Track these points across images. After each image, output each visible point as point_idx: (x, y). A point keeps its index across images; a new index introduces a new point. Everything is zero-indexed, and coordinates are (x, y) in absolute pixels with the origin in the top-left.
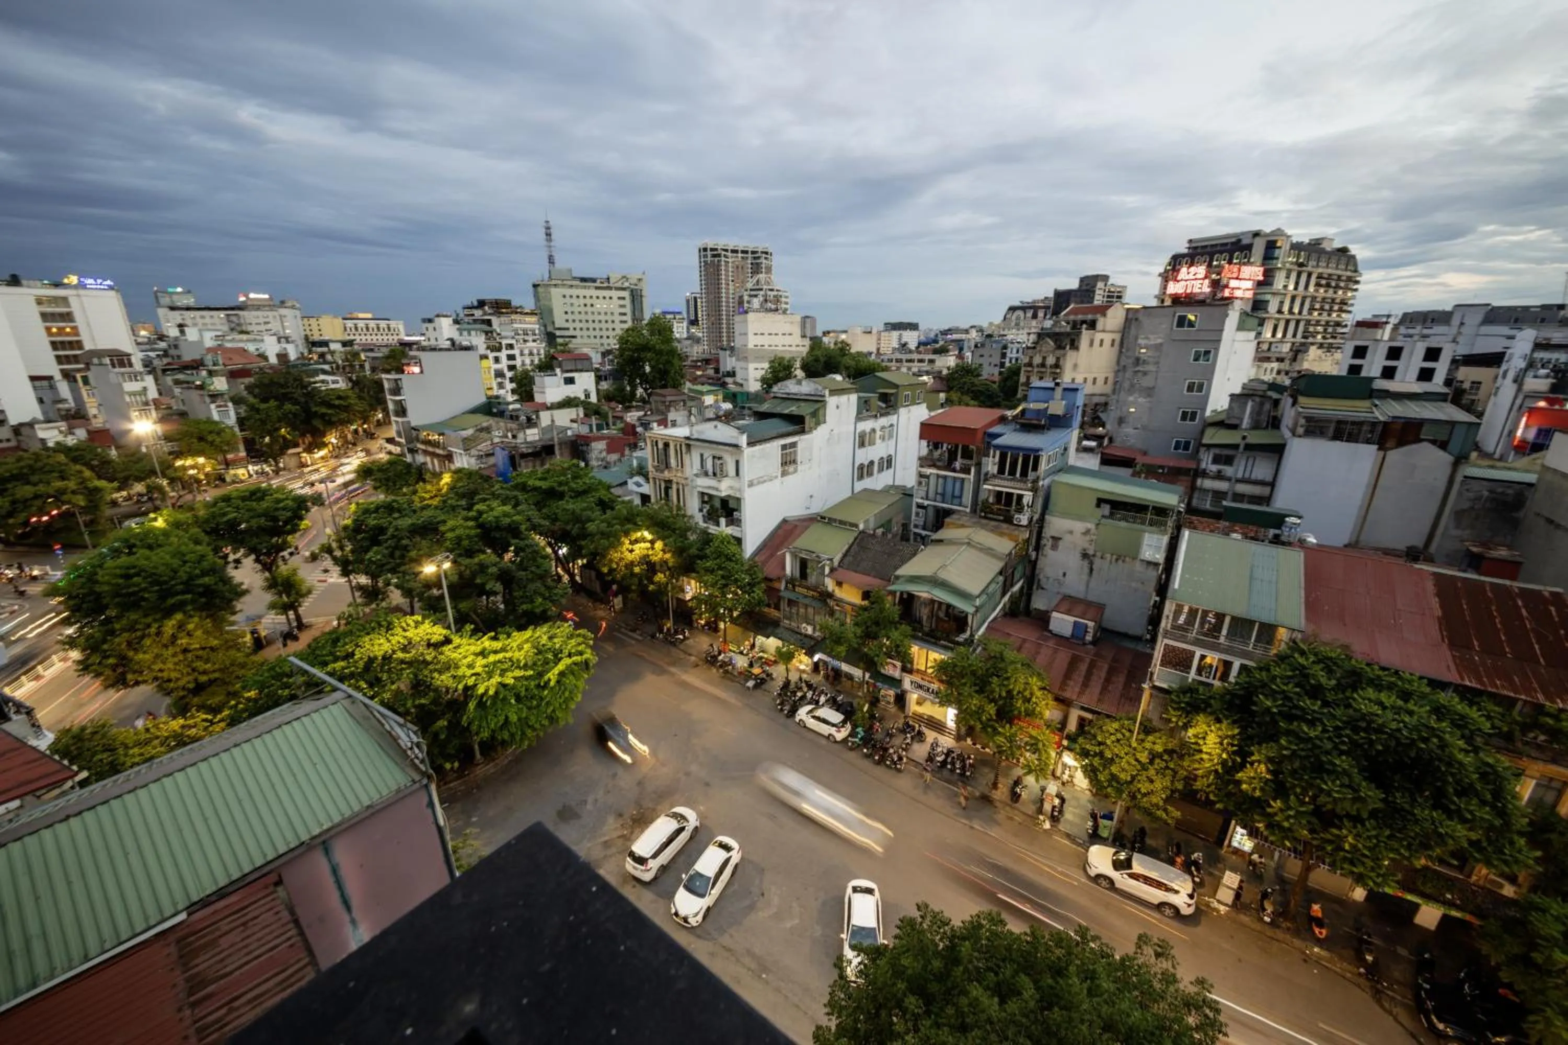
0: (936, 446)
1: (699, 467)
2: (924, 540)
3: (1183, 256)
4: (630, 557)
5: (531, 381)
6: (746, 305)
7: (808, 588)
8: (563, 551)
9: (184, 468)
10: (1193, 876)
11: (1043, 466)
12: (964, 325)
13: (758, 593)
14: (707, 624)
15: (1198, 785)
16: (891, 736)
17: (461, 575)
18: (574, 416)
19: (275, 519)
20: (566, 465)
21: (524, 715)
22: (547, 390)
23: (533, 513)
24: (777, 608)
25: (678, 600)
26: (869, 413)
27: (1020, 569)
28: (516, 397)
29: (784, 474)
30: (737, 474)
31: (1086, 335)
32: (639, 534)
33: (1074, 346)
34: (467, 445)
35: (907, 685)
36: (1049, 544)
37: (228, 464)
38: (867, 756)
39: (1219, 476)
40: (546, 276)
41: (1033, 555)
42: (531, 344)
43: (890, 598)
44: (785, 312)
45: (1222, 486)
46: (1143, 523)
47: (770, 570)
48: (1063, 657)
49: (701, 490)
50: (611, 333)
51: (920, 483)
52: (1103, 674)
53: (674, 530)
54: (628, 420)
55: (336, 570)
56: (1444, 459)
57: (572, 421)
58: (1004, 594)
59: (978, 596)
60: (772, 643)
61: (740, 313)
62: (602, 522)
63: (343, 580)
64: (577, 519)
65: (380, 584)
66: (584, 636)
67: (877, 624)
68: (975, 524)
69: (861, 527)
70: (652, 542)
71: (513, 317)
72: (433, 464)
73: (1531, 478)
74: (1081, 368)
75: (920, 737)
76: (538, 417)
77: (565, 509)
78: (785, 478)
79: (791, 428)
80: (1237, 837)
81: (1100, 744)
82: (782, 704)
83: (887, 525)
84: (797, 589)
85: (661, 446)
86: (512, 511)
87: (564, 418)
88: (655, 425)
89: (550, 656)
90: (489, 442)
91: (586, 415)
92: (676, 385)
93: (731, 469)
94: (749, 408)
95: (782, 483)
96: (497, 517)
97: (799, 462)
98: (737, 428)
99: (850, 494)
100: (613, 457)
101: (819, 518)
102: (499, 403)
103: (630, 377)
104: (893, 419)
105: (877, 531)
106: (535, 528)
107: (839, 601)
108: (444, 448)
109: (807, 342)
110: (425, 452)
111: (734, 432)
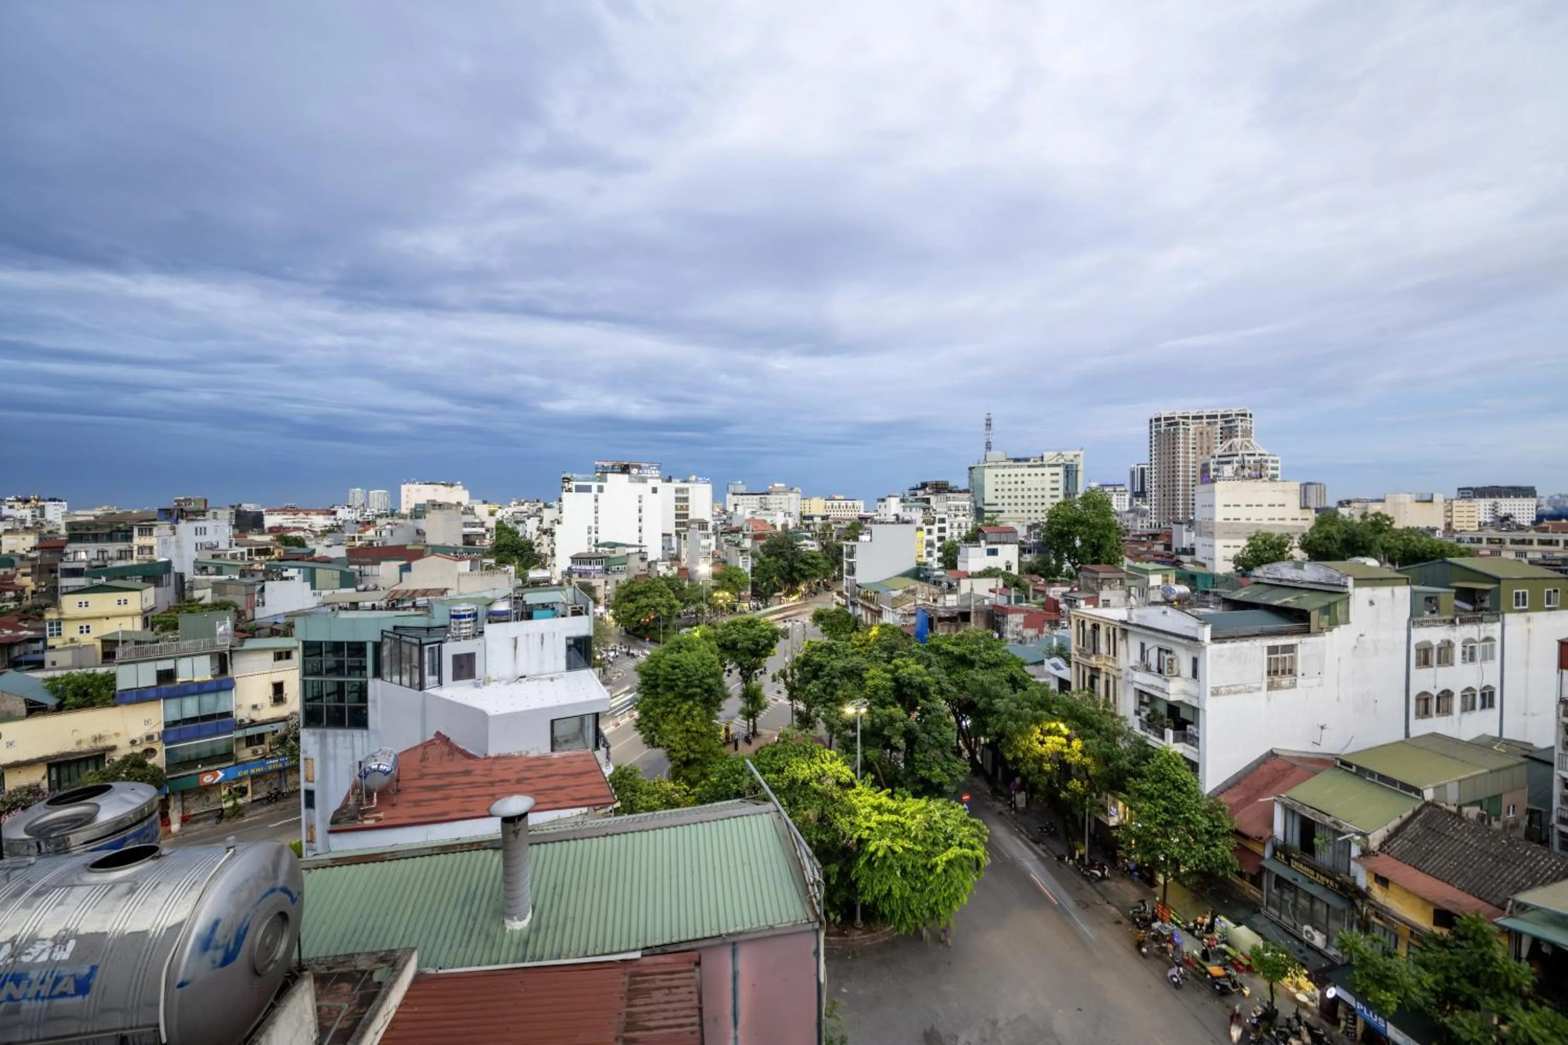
1: (1138, 658)
4: (1040, 749)
5: (957, 551)
6: (1212, 474)
7: (1316, 870)
8: (967, 723)
9: (717, 598)
14: (1138, 868)
17: (873, 724)
18: (993, 587)
19: (757, 644)
20: (979, 634)
21: (906, 895)
22: (970, 560)
23: (943, 676)
24: (1256, 881)
25: (1097, 821)
26: (1436, 616)
28: (941, 565)
29: (1271, 687)
30: (1195, 674)
32: (1053, 725)
34: (896, 603)
37: (740, 599)
40: (982, 460)
42: (960, 519)
43: (1505, 940)
44: (1273, 478)
47: (1246, 820)
49: (1140, 687)
50: (1039, 508)
53: (1099, 731)
54: (1051, 595)
55: (786, 693)
57: (991, 591)
60: (1246, 938)
61: (1202, 483)
62: (1012, 700)
63: (788, 703)
64: (985, 692)
65: (812, 714)
66: (979, 828)
67: (1475, 981)
69: (1429, 795)
70: (1069, 739)
71: (949, 495)
72: (866, 617)
76: (958, 584)
77: (973, 679)
78: (1273, 693)
79: (1285, 625)
83: (1489, 804)
84: (1295, 865)
85: (1088, 627)
86: (924, 671)
87: (983, 587)
88: (1082, 603)
89: (941, 837)
90: (913, 604)
91: (1005, 586)
92: (1112, 562)
93: (1185, 667)
94: (1215, 594)
95: (1269, 699)
96: (910, 674)
97: (1299, 674)
98: (1196, 617)
99: (1402, 737)
100: (1030, 632)
101: (1338, 764)
102: (926, 570)
103: (1057, 551)
104: (1493, 629)
105: (1465, 810)
106: (942, 692)
107: (1382, 911)
108: (877, 605)
109: (1311, 515)
110: (863, 606)
111: (1193, 622)
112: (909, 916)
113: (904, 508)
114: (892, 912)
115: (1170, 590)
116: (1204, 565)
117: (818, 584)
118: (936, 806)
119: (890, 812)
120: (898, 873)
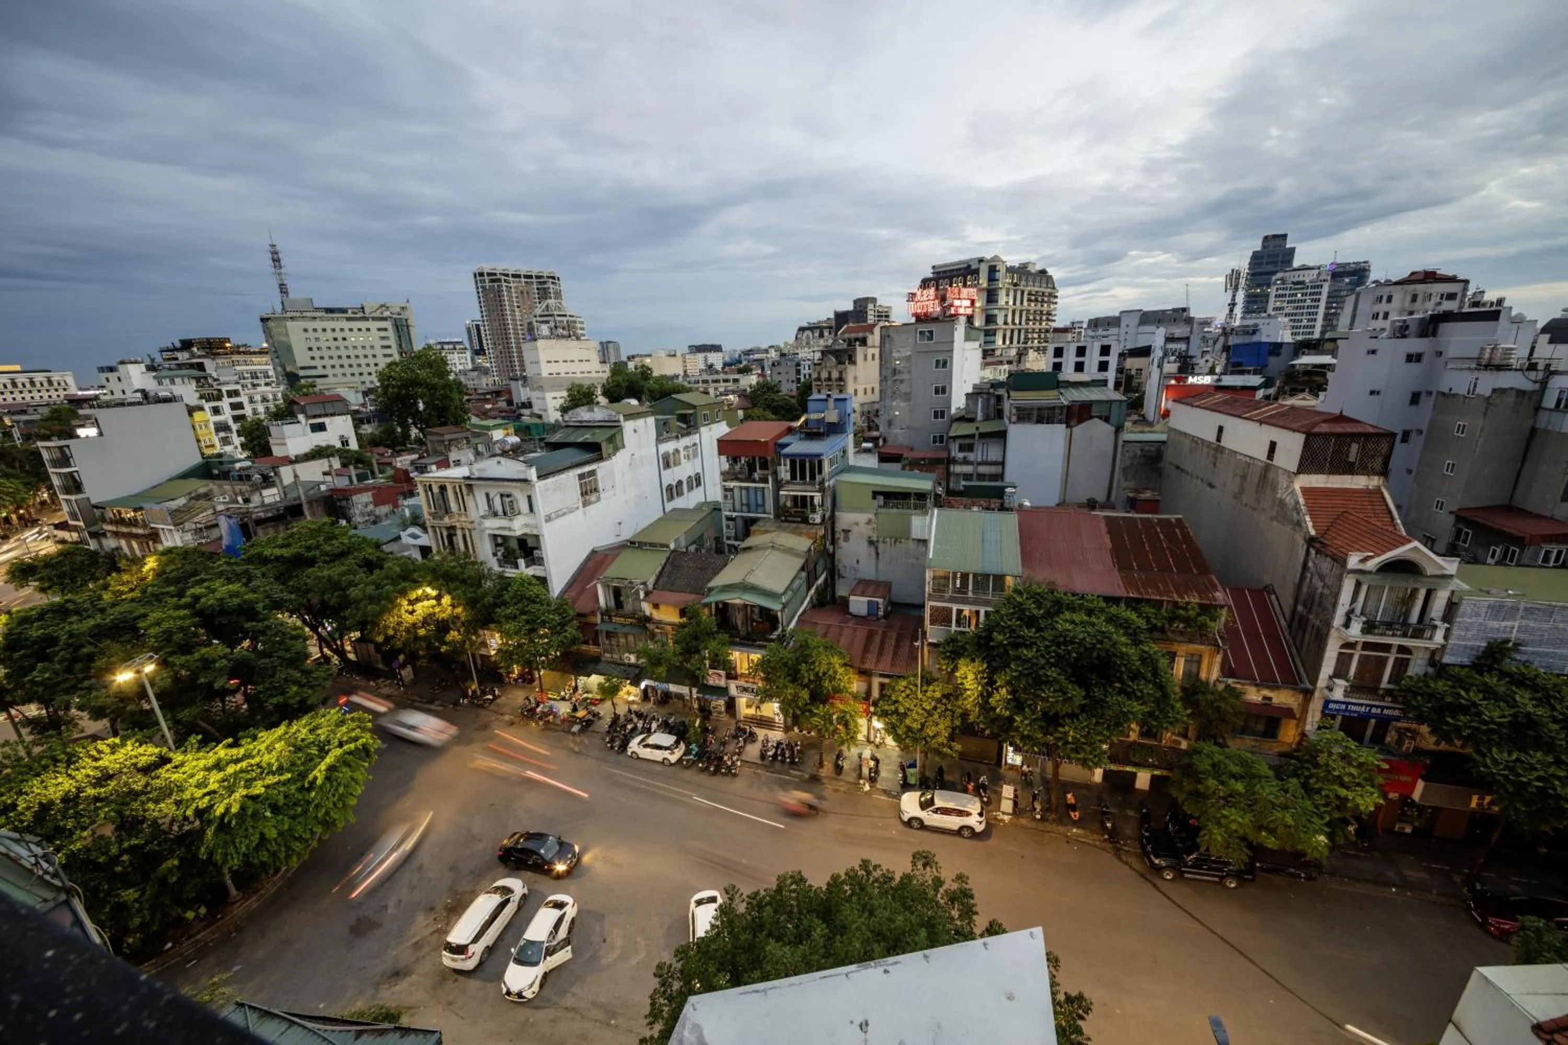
0: (735, 460)
1: (486, 507)
2: (735, 550)
3: (930, 280)
4: (409, 619)
5: (266, 432)
6: (536, 332)
7: (626, 617)
8: (328, 626)
10: (981, 797)
11: (826, 468)
12: (764, 346)
13: (571, 631)
14: (521, 676)
15: (971, 718)
16: (724, 744)
18: (327, 468)
20: (318, 526)
22: (288, 441)
23: (274, 587)
24: (596, 643)
25: (480, 656)
26: (669, 435)
27: (821, 562)
28: (245, 453)
29: (586, 504)
30: (531, 510)
31: (860, 351)
32: (420, 592)
33: (852, 361)
34: (179, 516)
35: (733, 691)
36: (842, 537)
38: (703, 770)
39: (966, 462)
40: (279, 308)
41: (831, 548)
42: (264, 389)
43: (706, 610)
44: (579, 336)
45: (968, 469)
46: (909, 508)
47: (583, 605)
48: (862, 633)
49: (492, 532)
50: (372, 369)
51: (726, 497)
52: (893, 642)
53: (463, 581)
54: (399, 465)
56: (1108, 429)
57: (325, 474)
58: (809, 588)
59: (784, 593)
60: (595, 680)
62: (369, 584)
64: (335, 586)
67: (697, 638)
68: (779, 528)
69: (672, 546)
70: (437, 598)
71: (234, 358)
73: (1163, 437)
74: (860, 380)
75: (752, 737)
76: (277, 474)
77: (317, 578)
78: (588, 508)
79: (587, 456)
80: (1010, 755)
81: (896, 702)
82: (612, 741)
83: (699, 541)
84: (614, 619)
85: (436, 489)
87: (312, 472)
88: (434, 467)
89: (314, 751)
90: (210, 511)
91: (344, 465)
92: (459, 422)
93: (523, 506)
94: (542, 440)
95: (585, 513)
96: (221, 599)
97: (601, 490)
98: (526, 462)
99: (661, 515)
100: (384, 509)
101: (629, 544)
102: (221, 463)
103: (399, 417)
104: (695, 438)
105: (689, 548)
106: (278, 605)
107: (659, 623)
108: (145, 526)
109: (607, 368)
110: (117, 534)
111: (522, 467)
113: (157, 379)
115: (508, 442)
116: (540, 417)
118: (298, 726)
119: (237, 761)
120: (268, 814)
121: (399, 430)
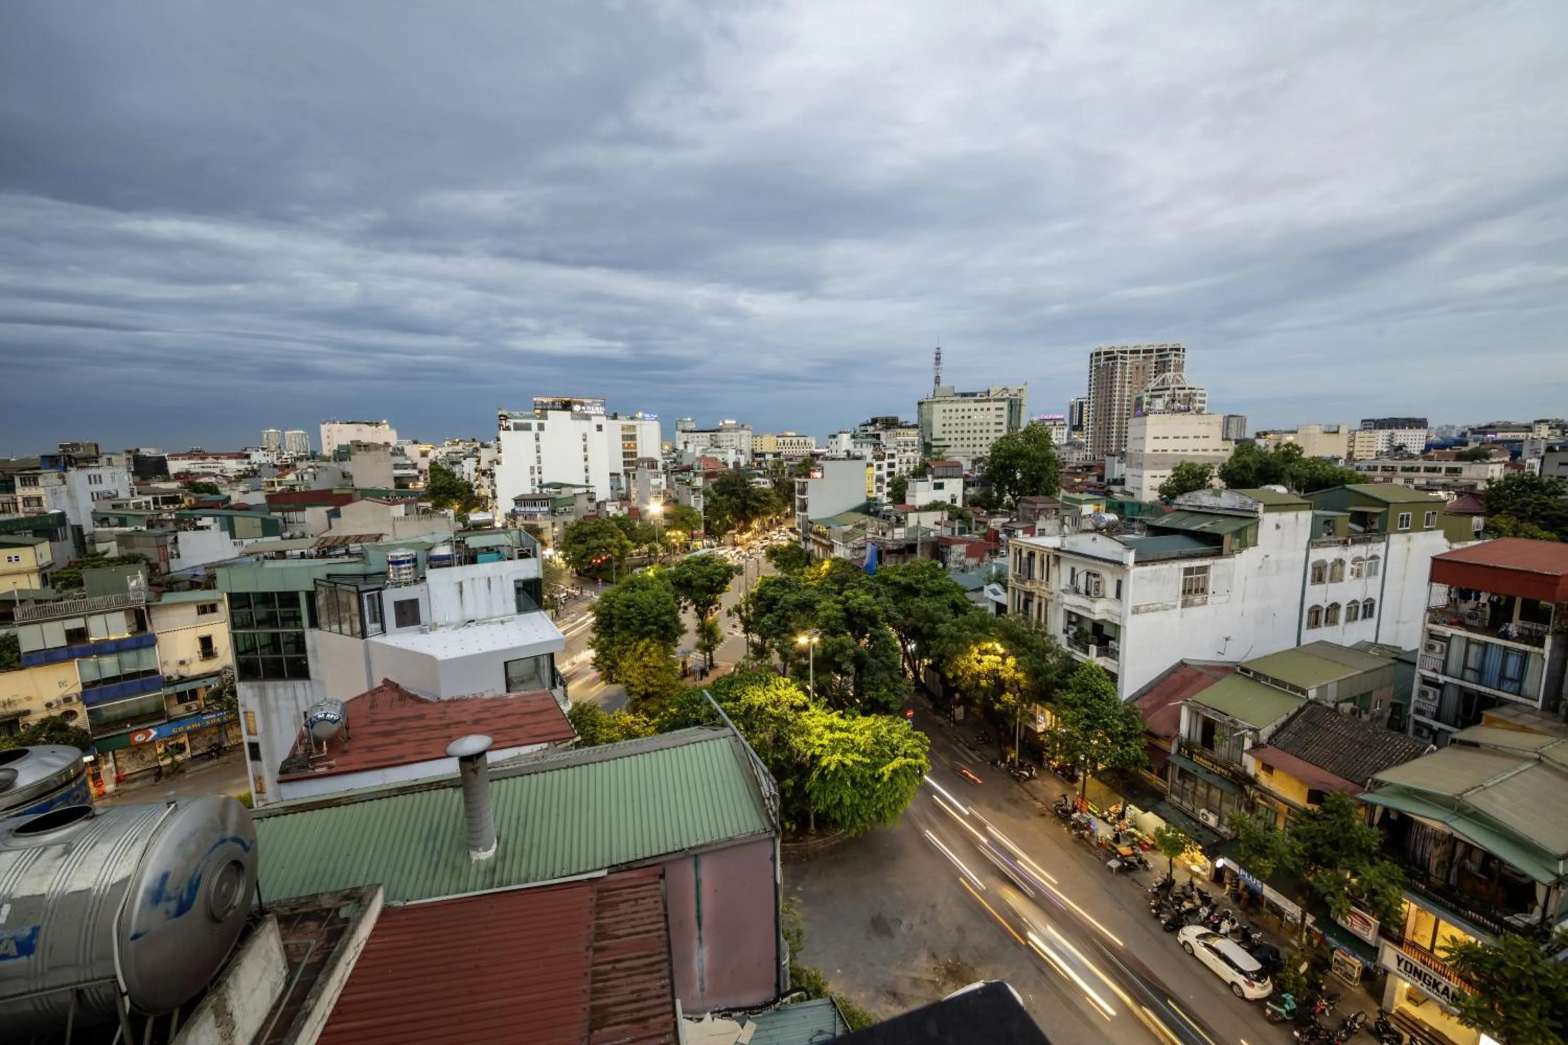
0: (1466, 594)
1: (1069, 582)
2: (1437, 738)
4: (977, 667)
5: (905, 486)
6: (1145, 407)
7: (1214, 762)
8: (912, 647)
9: (670, 537)
14: (1061, 768)
17: (825, 651)
18: (939, 519)
19: (712, 581)
20: (925, 564)
21: (856, 801)
22: (918, 495)
23: (890, 605)
24: (1162, 775)
25: (1027, 728)
26: (1332, 538)
28: (890, 500)
29: (1185, 604)
30: (1118, 595)
32: (990, 645)
34: (846, 537)
35: (1387, 960)
37: (693, 537)
40: (931, 394)
42: (909, 454)
43: (1362, 811)
44: (1200, 412)
47: (1157, 722)
49: (1069, 608)
50: (984, 442)
51: (1430, 648)
53: (1030, 649)
54: (992, 526)
55: (741, 627)
57: (936, 523)
60: (1151, 821)
61: (1135, 416)
62: (953, 625)
63: (744, 635)
64: (929, 618)
65: (767, 645)
66: (921, 739)
67: (1335, 845)
68: (1554, 732)
70: (1004, 657)
71: (899, 430)
72: (818, 552)
76: (906, 518)
77: (919, 607)
78: (1187, 610)
79: (1202, 549)
82: (1159, 908)
83: (1362, 701)
84: (1196, 758)
85: (1025, 554)
86: (873, 601)
87: (929, 520)
88: (1020, 532)
89: (887, 749)
90: (863, 538)
91: (950, 519)
92: (1049, 492)
93: (1110, 589)
94: (1141, 521)
95: (1182, 615)
96: (859, 604)
97: (1210, 592)
98: (1123, 543)
99: (1294, 645)
100: (972, 561)
101: (1238, 670)
102: (876, 504)
103: (999, 484)
104: (1378, 548)
105: (1341, 705)
106: (889, 620)
107: (1266, 793)
108: (829, 540)
109: (1231, 446)
110: (815, 541)
111: (1119, 548)
112: (858, 820)
113: (855, 444)
114: (843, 818)
115: (1101, 518)
116: (1132, 495)
117: (771, 521)
118: (882, 723)
119: (841, 730)
120: (849, 784)
121: (996, 494)
